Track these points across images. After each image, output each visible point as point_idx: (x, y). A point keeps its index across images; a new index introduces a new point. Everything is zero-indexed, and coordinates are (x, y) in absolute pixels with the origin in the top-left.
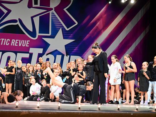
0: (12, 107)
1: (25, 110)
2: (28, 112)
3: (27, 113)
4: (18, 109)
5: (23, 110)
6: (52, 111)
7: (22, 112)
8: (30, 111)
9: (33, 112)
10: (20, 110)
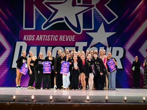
0: (65, 101)
1: (76, 103)
2: (79, 104)
3: (78, 105)
4: (71, 102)
5: (75, 103)
6: (100, 104)
7: (74, 105)
8: (81, 103)
9: (83, 104)
10: (73, 103)
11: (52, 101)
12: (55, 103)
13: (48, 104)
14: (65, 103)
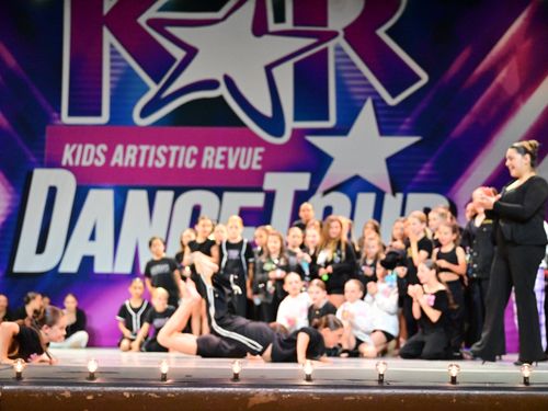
0: (218, 380)
1: (264, 390)
2: (275, 394)
3: (271, 399)
4: (241, 386)
5: (259, 390)
6: (356, 391)
7: (253, 396)
8: (281, 390)
9: (290, 393)
10: (248, 389)
11: (169, 381)
12: (178, 389)
13: (151, 392)
14: (219, 389)
